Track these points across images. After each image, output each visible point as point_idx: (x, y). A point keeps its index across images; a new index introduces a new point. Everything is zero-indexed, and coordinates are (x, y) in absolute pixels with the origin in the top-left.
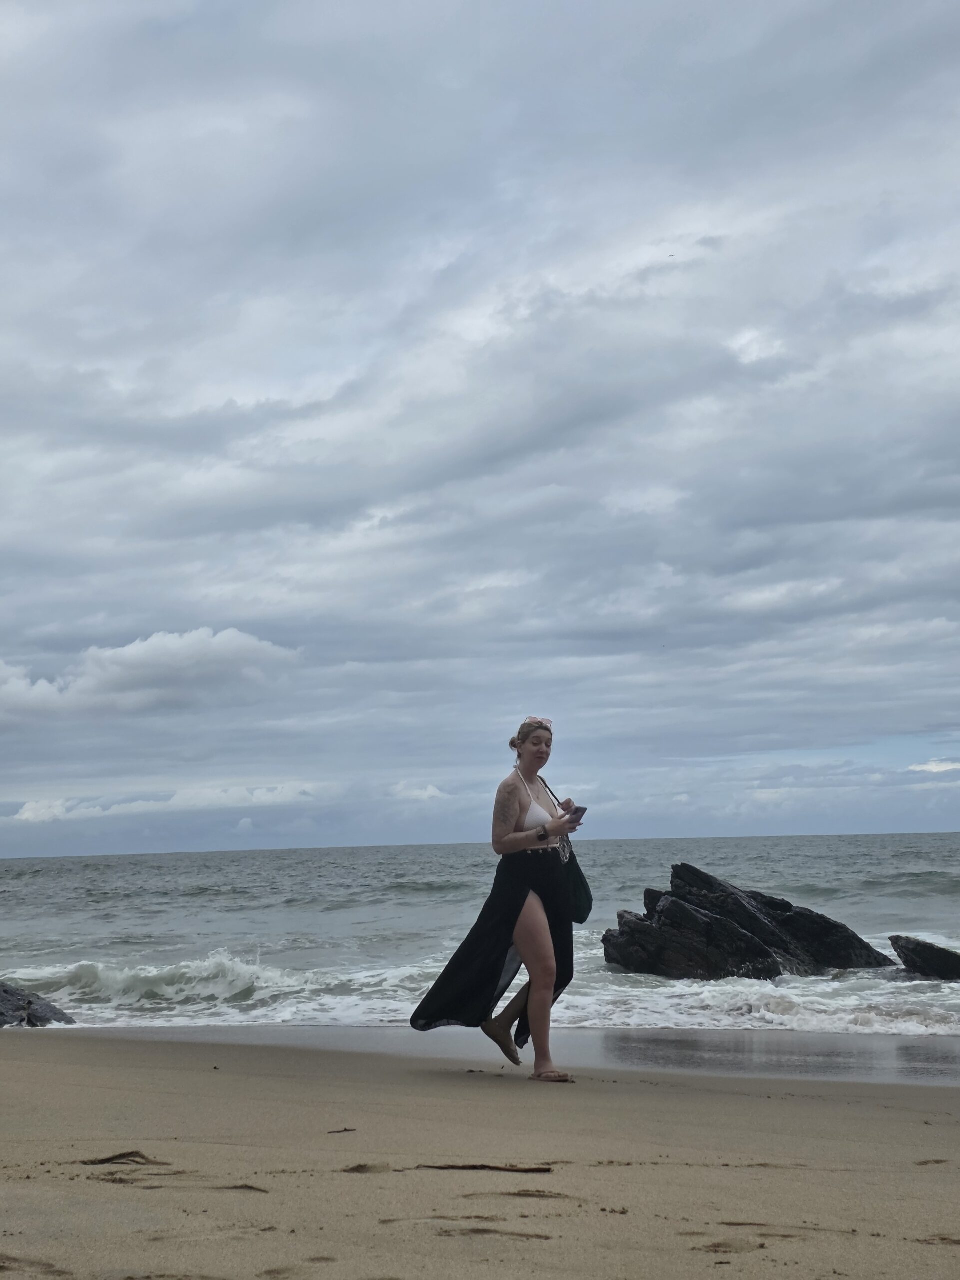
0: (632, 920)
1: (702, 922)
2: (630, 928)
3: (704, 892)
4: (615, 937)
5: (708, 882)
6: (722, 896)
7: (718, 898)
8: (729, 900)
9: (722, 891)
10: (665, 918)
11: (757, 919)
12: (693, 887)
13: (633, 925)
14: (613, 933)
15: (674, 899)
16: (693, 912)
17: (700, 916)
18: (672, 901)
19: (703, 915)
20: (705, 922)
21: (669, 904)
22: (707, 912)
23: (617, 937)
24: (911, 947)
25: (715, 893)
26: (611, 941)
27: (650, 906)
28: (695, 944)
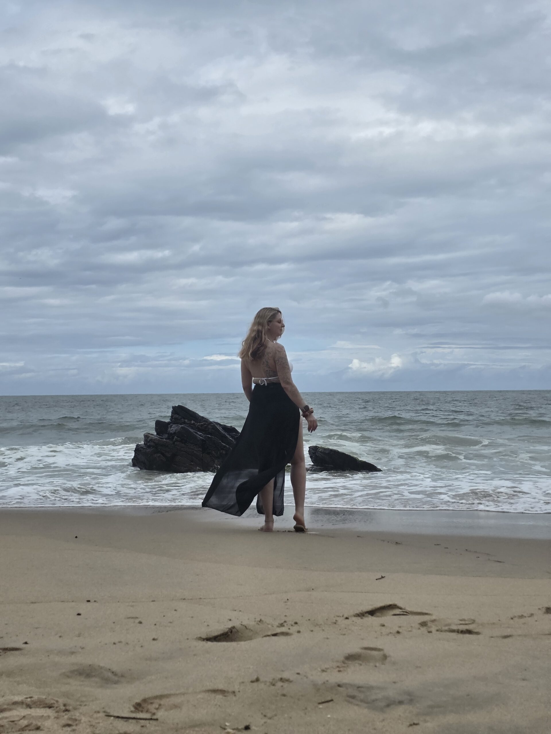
1: (199, 439)
3: (193, 422)
5: (193, 416)
7: (202, 425)
8: (209, 426)
9: (204, 421)
11: (227, 437)
12: (185, 419)
14: (142, 446)
16: (194, 433)
17: (198, 436)
18: (182, 427)
21: (180, 429)
22: (201, 433)
23: (146, 449)
25: (200, 423)
27: (159, 430)
28: (195, 452)
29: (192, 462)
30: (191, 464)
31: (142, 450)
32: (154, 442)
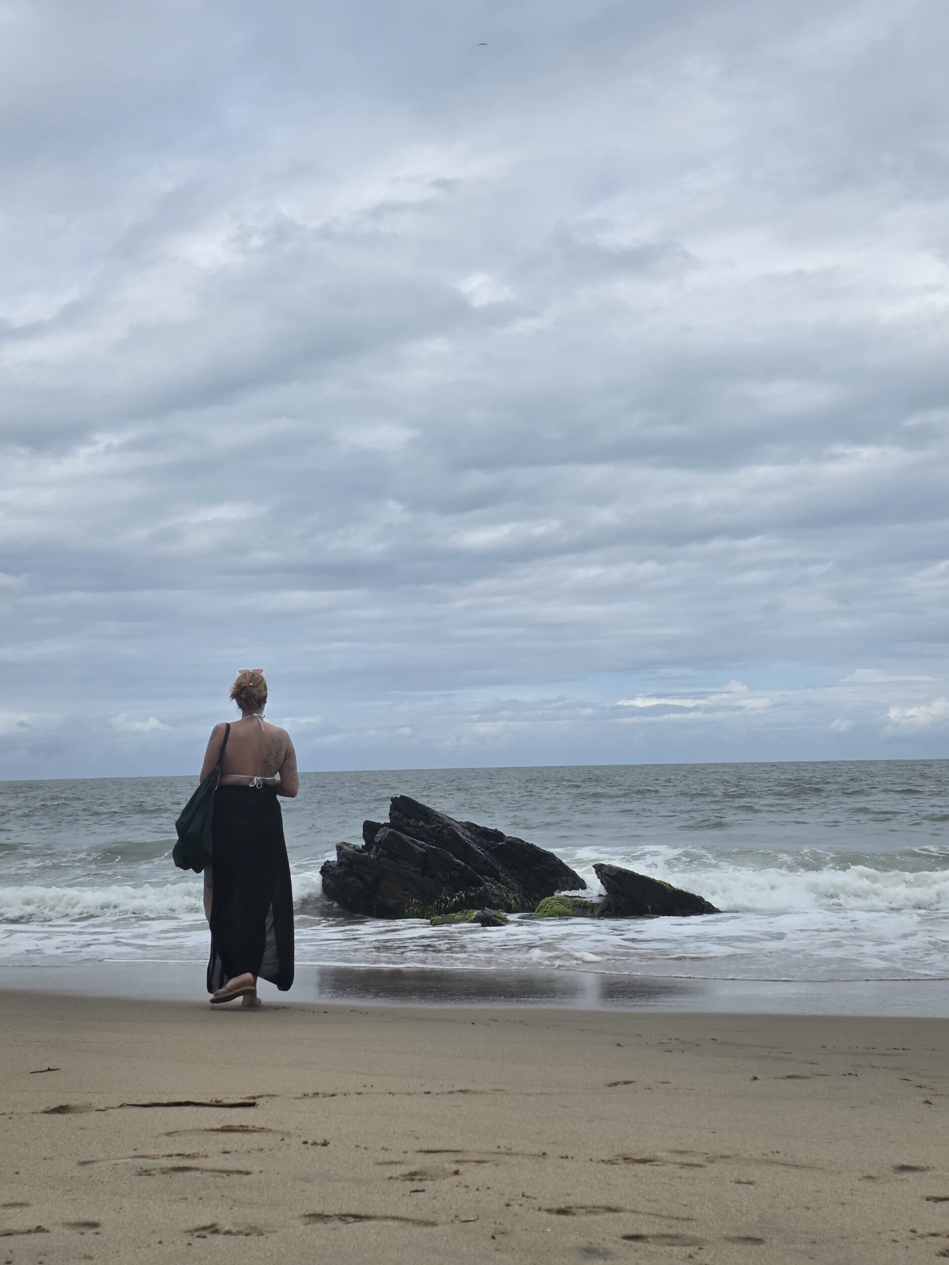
0: (350, 852)
1: (417, 852)
2: (348, 859)
3: (421, 823)
4: (333, 868)
5: (425, 813)
6: (438, 827)
7: (434, 829)
8: (445, 831)
9: (438, 822)
10: (384, 849)
11: (471, 848)
12: (410, 819)
13: (351, 857)
14: (331, 864)
15: (392, 830)
16: (410, 843)
17: (416, 847)
18: (390, 833)
19: (420, 846)
20: (421, 852)
21: (387, 836)
22: (423, 843)
23: (336, 868)
24: (613, 874)
25: (432, 824)
26: (330, 873)
27: (368, 837)
28: (410, 874)
29: (406, 890)
30: (404, 895)
31: (330, 870)
32: (346, 857)
